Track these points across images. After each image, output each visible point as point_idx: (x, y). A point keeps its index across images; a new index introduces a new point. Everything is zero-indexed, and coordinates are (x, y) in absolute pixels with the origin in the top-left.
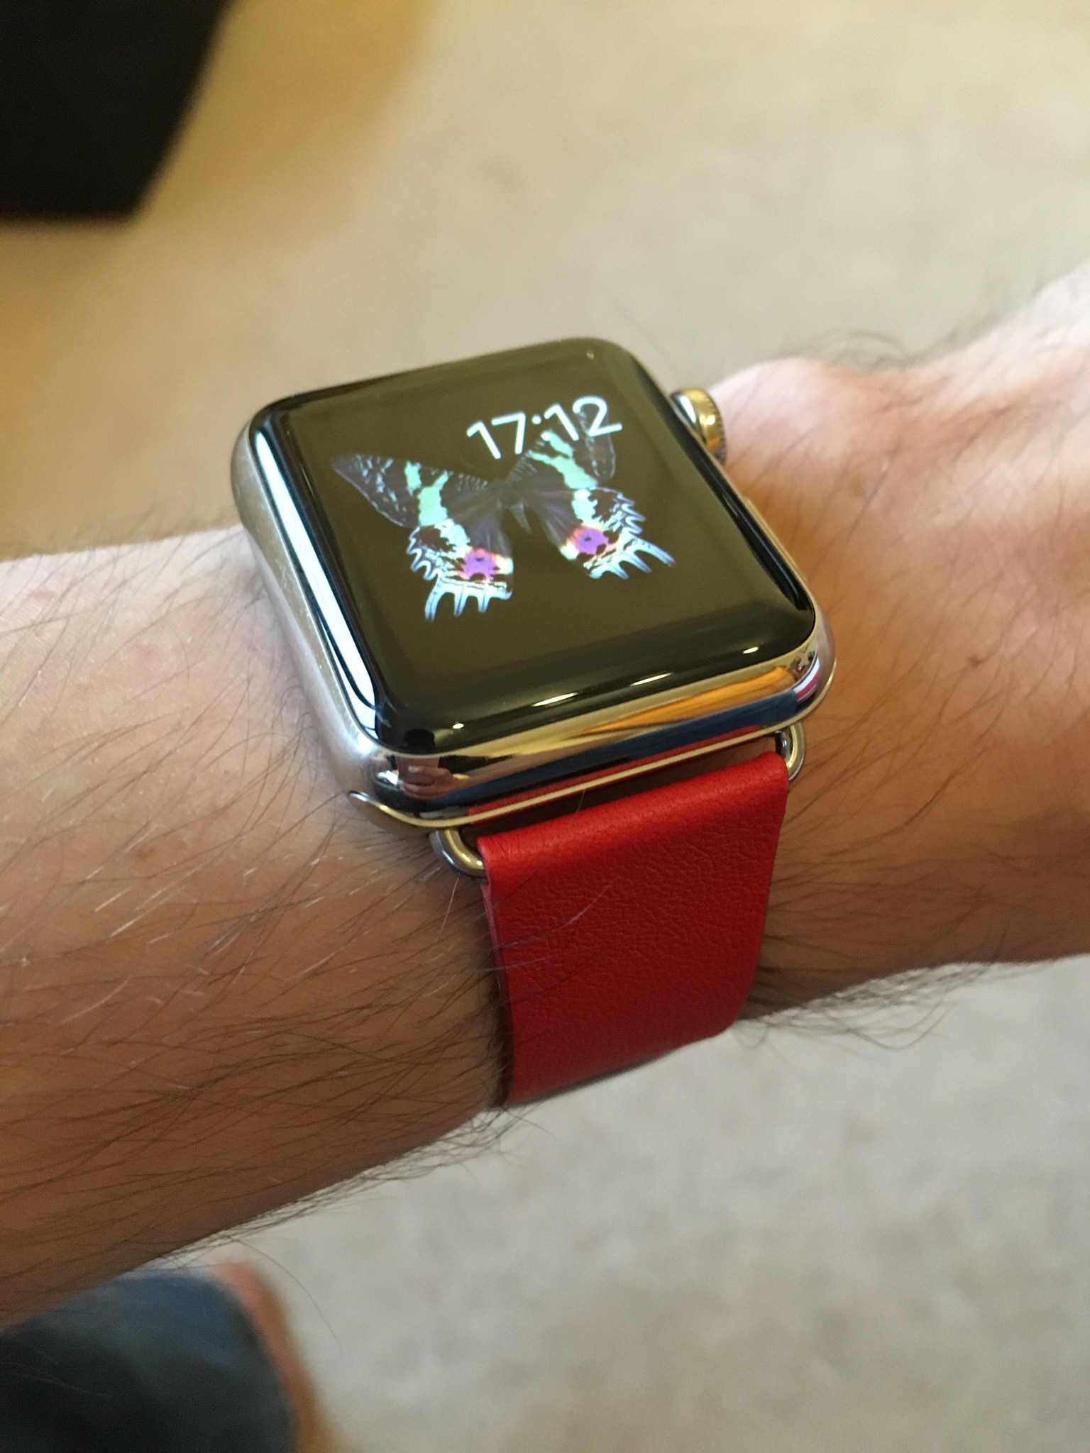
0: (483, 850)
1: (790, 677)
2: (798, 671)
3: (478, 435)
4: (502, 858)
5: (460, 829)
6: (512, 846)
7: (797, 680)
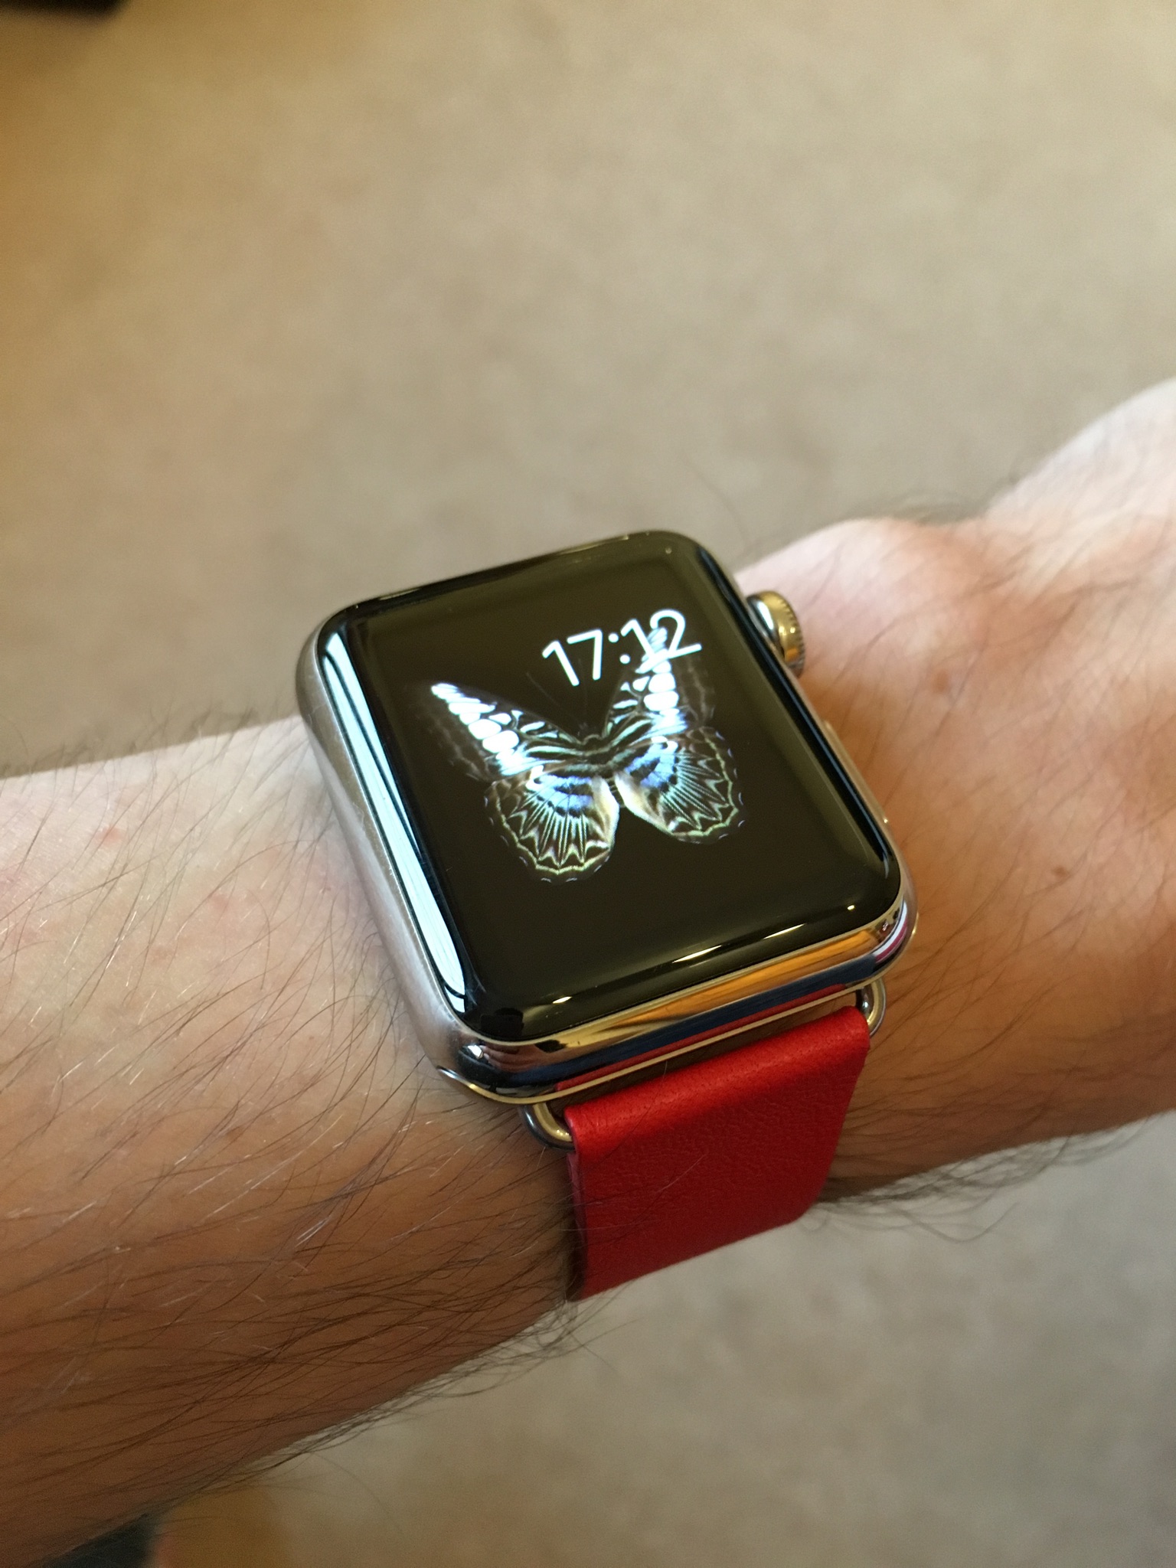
0: (572, 1123)
1: (873, 940)
2: (881, 931)
3: (553, 655)
4: (590, 1132)
5: (548, 1103)
6: (600, 1118)
7: (880, 941)
